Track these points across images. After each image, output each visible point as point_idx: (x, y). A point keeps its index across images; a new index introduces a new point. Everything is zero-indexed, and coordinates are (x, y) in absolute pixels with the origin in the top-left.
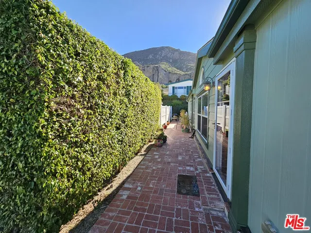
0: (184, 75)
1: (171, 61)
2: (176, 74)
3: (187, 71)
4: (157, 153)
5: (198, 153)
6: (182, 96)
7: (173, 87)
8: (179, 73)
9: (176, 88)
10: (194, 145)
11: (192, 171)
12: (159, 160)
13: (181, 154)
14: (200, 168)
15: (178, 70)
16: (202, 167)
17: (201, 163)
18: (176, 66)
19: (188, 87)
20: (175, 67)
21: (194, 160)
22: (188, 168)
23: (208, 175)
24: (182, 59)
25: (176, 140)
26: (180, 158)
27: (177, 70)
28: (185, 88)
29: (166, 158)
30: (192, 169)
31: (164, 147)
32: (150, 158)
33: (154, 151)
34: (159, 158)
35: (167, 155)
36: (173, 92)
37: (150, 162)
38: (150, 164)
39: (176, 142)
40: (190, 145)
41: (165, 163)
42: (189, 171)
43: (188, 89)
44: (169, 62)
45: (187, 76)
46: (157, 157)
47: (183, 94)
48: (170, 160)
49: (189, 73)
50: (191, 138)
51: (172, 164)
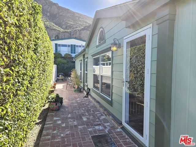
0: (64, 32)
1: (48, 14)
2: (55, 30)
3: (66, 28)
4: (58, 118)
5: (98, 111)
6: (67, 54)
7: (56, 44)
8: (58, 29)
9: (60, 45)
10: (92, 104)
11: (102, 130)
12: (64, 125)
13: (83, 115)
14: (108, 125)
15: (57, 26)
16: (108, 124)
17: (106, 121)
18: (54, 21)
19: (72, 45)
20: (54, 23)
21: (99, 119)
22: (97, 127)
23: (118, 130)
24: (61, 15)
25: (72, 100)
26: (85, 119)
27: (55, 26)
28: (69, 46)
29: (70, 121)
30: (101, 128)
31: (62, 110)
32: (52, 125)
33: (53, 116)
34: (63, 123)
35: (70, 118)
36: (56, 49)
37: (54, 130)
38: (55, 132)
39: (73, 103)
40: (88, 105)
41: (72, 127)
42: (99, 130)
43: (72, 48)
44: (46, 15)
45: (67, 34)
46: (59, 122)
47: (67, 53)
48: (75, 123)
49: (69, 31)
50: (86, 97)
51: (80, 127)
